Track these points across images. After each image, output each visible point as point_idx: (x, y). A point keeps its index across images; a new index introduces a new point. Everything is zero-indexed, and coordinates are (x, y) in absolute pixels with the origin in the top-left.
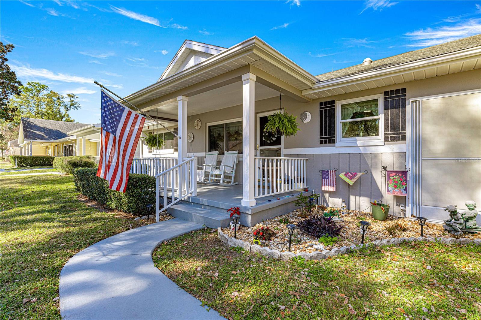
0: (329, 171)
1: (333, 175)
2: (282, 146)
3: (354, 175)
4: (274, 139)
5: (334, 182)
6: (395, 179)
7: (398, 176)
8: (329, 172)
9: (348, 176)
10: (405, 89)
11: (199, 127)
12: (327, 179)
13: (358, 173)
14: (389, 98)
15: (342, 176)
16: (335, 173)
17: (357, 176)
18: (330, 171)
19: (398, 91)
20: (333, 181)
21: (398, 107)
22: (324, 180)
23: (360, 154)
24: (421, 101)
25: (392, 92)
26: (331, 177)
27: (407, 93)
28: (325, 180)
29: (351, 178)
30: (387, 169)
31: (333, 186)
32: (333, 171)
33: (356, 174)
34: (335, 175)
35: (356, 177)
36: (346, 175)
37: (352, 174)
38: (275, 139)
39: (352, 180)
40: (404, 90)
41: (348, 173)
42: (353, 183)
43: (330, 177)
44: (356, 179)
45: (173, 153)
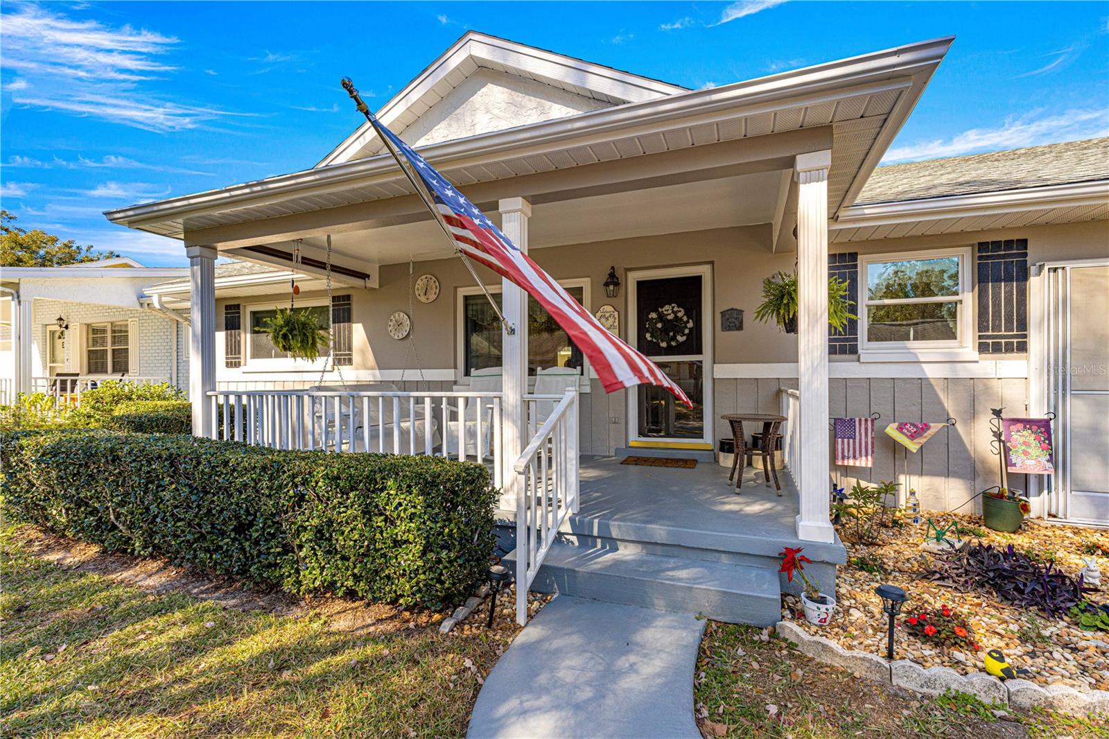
0: (857, 420)
1: (866, 429)
2: (706, 357)
3: (922, 429)
4: (681, 339)
5: (870, 447)
6: (1023, 436)
7: (1030, 431)
8: (857, 423)
9: (905, 431)
10: (1025, 241)
11: (432, 297)
12: (848, 438)
13: (931, 424)
14: (988, 257)
15: (892, 431)
16: (873, 425)
17: (929, 432)
18: (860, 420)
19: (1009, 244)
20: (866, 443)
21: (1009, 279)
22: (843, 442)
23: (919, 381)
24: (1068, 269)
25: (996, 245)
26: (860, 435)
27: (1030, 251)
28: (846, 440)
29: (912, 437)
30: (1003, 415)
31: (866, 455)
32: (866, 420)
33: (926, 427)
34: (872, 430)
35: (925, 435)
36: (900, 429)
37: (915, 426)
38: (684, 338)
39: (915, 441)
40: (1023, 243)
41: (906, 424)
42: (918, 447)
43: (857, 434)
44: (926, 437)
45: (330, 369)
